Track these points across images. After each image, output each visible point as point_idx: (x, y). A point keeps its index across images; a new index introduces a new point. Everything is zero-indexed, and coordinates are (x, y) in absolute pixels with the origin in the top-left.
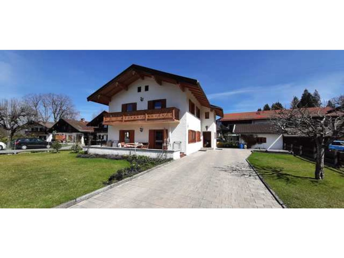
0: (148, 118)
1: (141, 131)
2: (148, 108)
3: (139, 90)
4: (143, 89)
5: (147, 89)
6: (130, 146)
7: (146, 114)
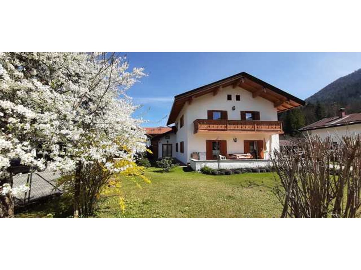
0: (257, 129)
1: (236, 141)
2: (241, 119)
3: (229, 98)
4: (234, 98)
5: (238, 98)
6: (243, 157)
7: (255, 125)
